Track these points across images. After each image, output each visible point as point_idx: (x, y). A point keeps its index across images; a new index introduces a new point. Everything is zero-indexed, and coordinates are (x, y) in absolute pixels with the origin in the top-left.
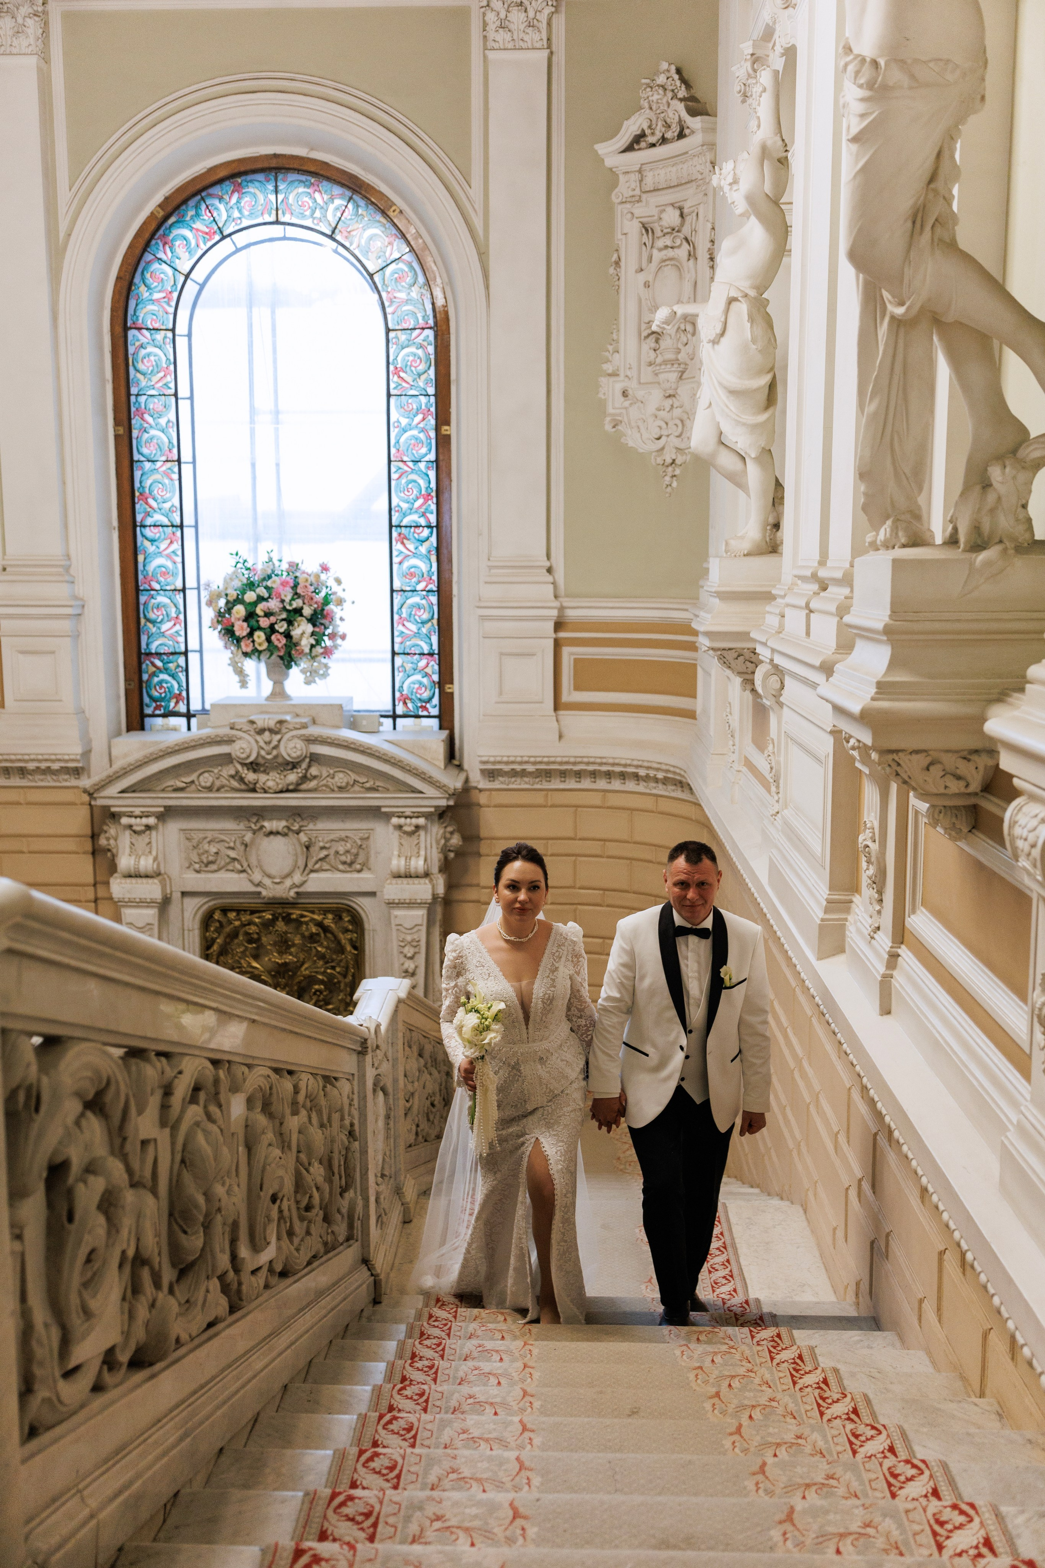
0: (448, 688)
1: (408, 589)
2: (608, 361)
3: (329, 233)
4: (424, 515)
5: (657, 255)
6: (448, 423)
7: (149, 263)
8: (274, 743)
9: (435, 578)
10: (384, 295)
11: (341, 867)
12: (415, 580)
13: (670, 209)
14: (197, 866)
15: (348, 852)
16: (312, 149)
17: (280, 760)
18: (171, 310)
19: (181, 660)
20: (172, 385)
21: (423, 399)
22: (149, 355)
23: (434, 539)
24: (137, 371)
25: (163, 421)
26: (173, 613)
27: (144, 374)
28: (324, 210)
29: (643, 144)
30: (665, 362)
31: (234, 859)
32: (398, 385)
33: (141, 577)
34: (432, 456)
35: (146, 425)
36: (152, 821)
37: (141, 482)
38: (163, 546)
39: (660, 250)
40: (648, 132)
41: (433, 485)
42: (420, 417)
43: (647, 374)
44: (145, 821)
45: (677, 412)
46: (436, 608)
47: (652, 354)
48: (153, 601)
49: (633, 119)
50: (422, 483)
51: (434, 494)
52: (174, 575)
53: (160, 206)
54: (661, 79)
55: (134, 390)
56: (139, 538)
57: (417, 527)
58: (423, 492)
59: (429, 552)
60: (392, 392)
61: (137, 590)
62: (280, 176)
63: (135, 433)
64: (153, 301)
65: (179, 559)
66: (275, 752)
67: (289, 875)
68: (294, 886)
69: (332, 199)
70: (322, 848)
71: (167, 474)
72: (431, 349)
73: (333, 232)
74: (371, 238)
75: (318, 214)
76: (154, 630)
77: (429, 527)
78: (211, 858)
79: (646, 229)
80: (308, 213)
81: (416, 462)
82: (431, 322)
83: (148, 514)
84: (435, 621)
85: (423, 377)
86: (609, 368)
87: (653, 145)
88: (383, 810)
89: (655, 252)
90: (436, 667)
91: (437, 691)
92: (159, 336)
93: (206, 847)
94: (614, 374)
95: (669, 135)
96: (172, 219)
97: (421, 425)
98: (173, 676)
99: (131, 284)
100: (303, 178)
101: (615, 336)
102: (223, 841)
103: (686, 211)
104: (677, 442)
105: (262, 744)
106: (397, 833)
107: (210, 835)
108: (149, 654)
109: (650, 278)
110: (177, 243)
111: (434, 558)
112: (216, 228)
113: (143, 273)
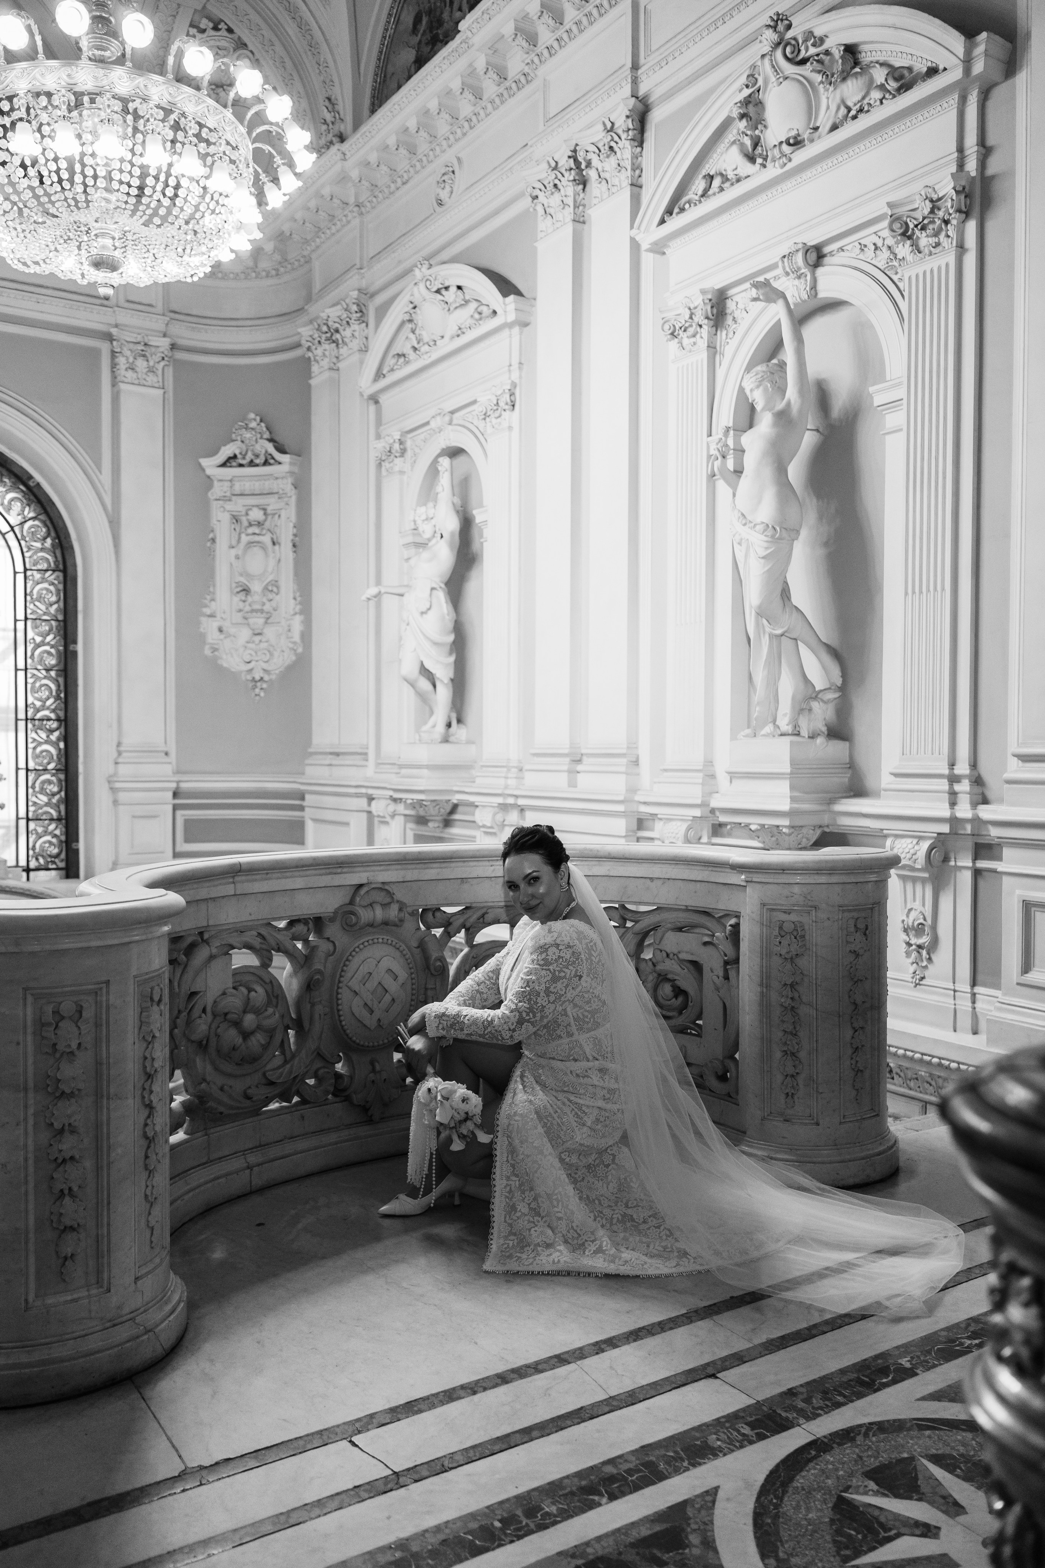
0: (73, 846)
1: (40, 768)
2: (206, 606)
4: (54, 711)
5: (244, 539)
6: (74, 640)
9: (63, 760)
10: (22, 542)
12: (46, 761)
13: (255, 510)
21: (53, 623)
23: (62, 730)
29: (234, 464)
30: (253, 611)
32: (34, 611)
34: (61, 667)
39: (247, 535)
40: (239, 456)
41: (62, 688)
42: (52, 636)
43: (238, 617)
45: (264, 645)
46: (64, 784)
47: (241, 605)
49: (228, 447)
50: (52, 686)
51: (62, 695)
54: (253, 424)
57: (48, 720)
58: (54, 693)
59: (58, 739)
60: (29, 616)
72: (61, 587)
74: (13, 500)
79: (236, 519)
81: (47, 670)
82: (61, 566)
84: (63, 794)
85: (58, 606)
86: (208, 611)
87: (241, 465)
89: (243, 536)
90: (63, 830)
91: (64, 848)
94: (212, 616)
95: (257, 461)
97: (53, 643)
101: (211, 589)
103: (269, 511)
104: (265, 666)
109: (240, 553)
111: (62, 744)
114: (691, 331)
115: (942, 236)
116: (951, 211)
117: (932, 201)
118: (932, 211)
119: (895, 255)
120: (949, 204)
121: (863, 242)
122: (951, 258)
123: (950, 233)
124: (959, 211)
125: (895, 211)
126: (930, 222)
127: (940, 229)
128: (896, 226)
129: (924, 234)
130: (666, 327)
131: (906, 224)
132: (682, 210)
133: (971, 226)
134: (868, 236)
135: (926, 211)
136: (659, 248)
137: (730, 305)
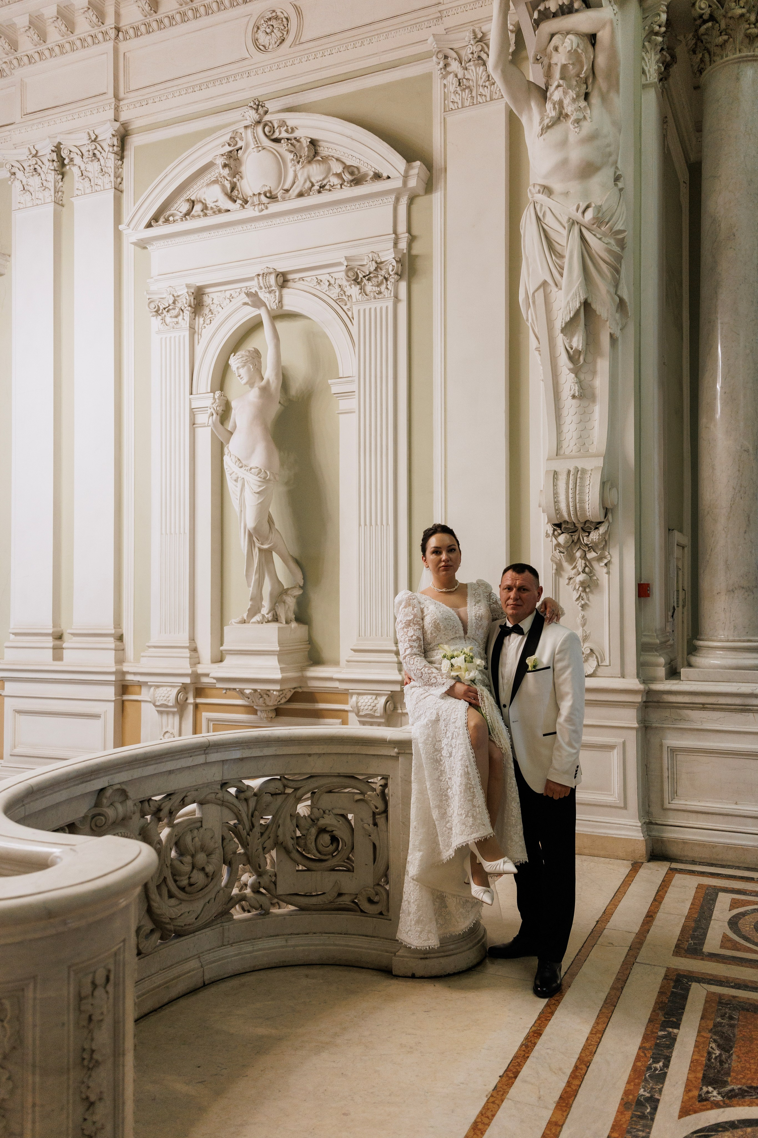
114: (174, 313)
115: (383, 287)
116: (391, 273)
117: (376, 262)
118: (376, 270)
119: (345, 292)
120: (390, 269)
121: (319, 277)
122: (390, 304)
123: (389, 287)
124: (396, 274)
125: (350, 263)
126: (375, 277)
127: (382, 283)
128: (351, 274)
129: (370, 284)
130: (152, 305)
131: (357, 273)
132: (167, 221)
133: (403, 286)
134: (324, 275)
135: (372, 269)
136: (142, 245)
137: (207, 300)
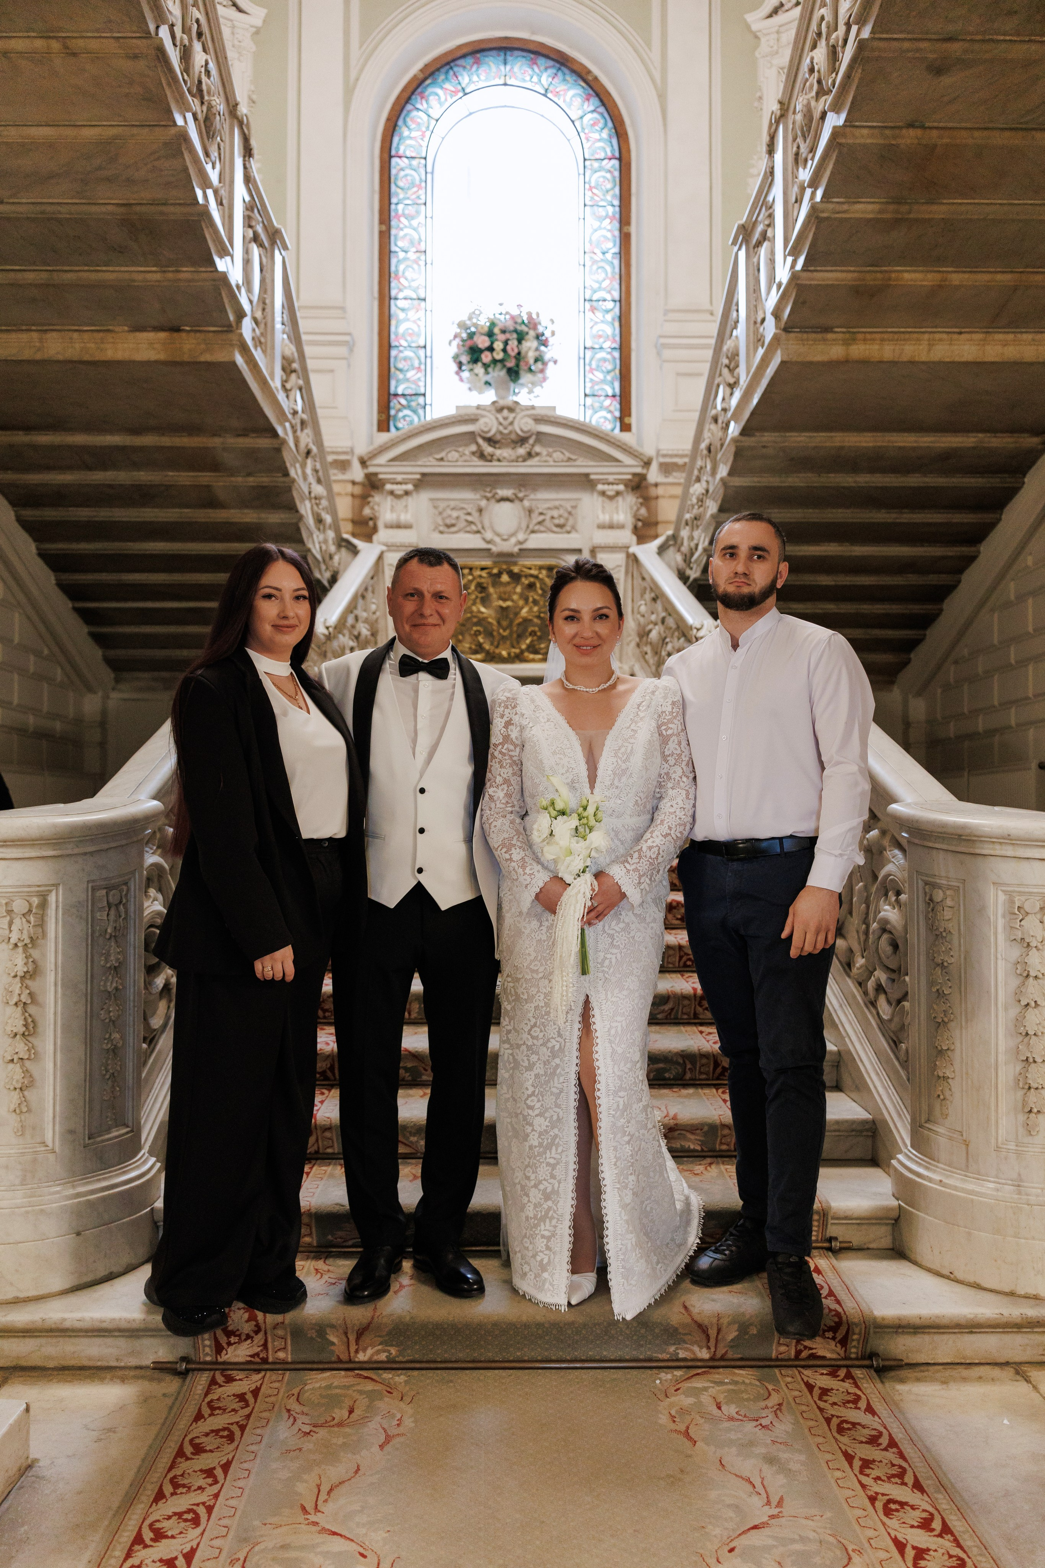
0: (626, 420)
1: (597, 346)
2: (754, 168)
3: (543, 92)
4: (609, 292)
6: (628, 223)
7: (409, 112)
8: (510, 419)
9: (618, 338)
10: (582, 135)
11: (555, 529)
12: (601, 340)
14: (442, 528)
15: (560, 516)
16: (533, 33)
17: (513, 436)
18: (424, 144)
19: (421, 400)
20: (423, 197)
21: (610, 209)
22: (406, 175)
23: (617, 310)
24: (397, 186)
25: (415, 223)
26: (416, 364)
27: (402, 189)
28: (540, 77)
29: (780, 11)
31: (472, 523)
32: (592, 198)
33: (393, 337)
34: (616, 250)
35: (401, 226)
36: (410, 487)
37: (396, 267)
38: (411, 314)
40: (785, 3)
41: (617, 270)
42: (608, 220)
44: (404, 487)
46: (618, 362)
48: (401, 355)
50: (609, 269)
51: (617, 277)
52: (419, 335)
53: (421, 70)
55: (394, 200)
56: (393, 308)
57: (605, 300)
58: (610, 275)
59: (613, 319)
60: (587, 203)
61: (390, 346)
62: (508, 53)
63: (393, 232)
64: (410, 138)
65: (422, 324)
66: (510, 428)
67: (513, 534)
68: (521, 543)
69: (546, 69)
70: (541, 514)
71: (416, 261)
72: (617, 174)
73: (546, 90)
74: (573, 96)
75: (535, 79)
76: (401, 376)
77: (615, 301)
78: (453, 522)
80: (528, 78)
81: (604, 253)
82: (617, 155)
83: (400, 290)
84: (617, 371)
85: (611, 193)
87: (787, 11)
88: (592, 477)
90: (618, 406)
91: (618, 424)
92: (415, 162)
93: (449, 512)
96: (428, 82)
97: (609, 227)
98: (415, 411)
99: (395, 125)
100: (525, 54)
102: (462, 508)
105: (501, 420)
106: (601, 499)
107: (452, 504)
108: (396, 395)
110: (431, 98)
111: (617, 324)
112: (459, 88)
113: (404, 120)
